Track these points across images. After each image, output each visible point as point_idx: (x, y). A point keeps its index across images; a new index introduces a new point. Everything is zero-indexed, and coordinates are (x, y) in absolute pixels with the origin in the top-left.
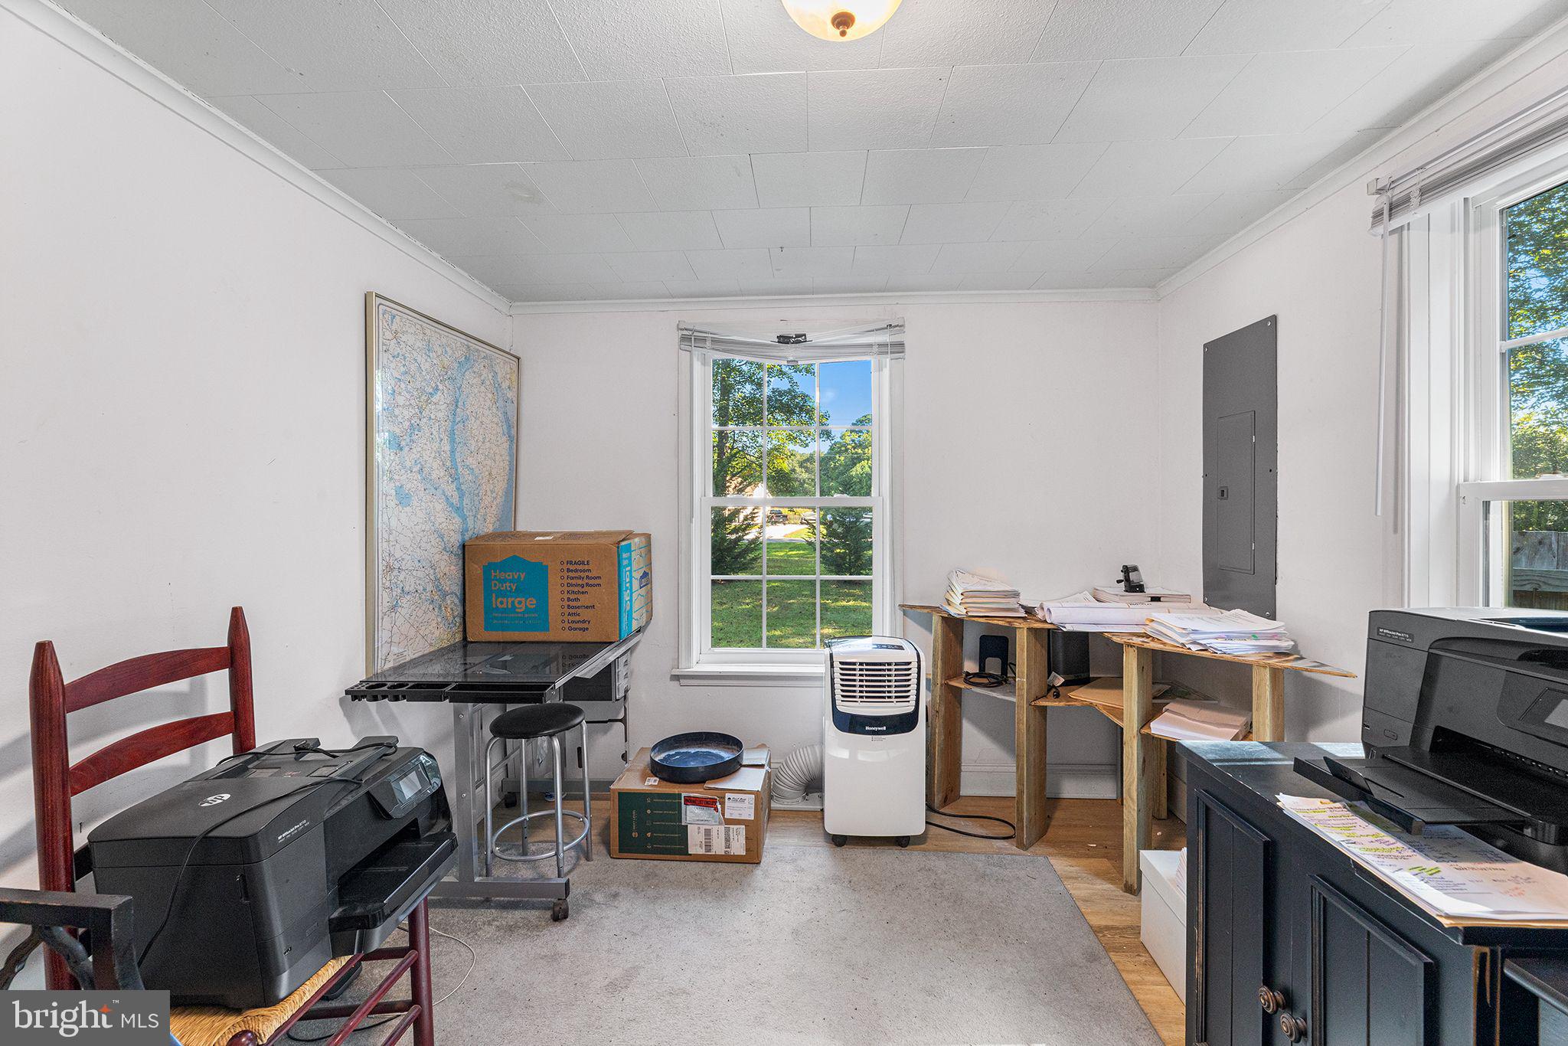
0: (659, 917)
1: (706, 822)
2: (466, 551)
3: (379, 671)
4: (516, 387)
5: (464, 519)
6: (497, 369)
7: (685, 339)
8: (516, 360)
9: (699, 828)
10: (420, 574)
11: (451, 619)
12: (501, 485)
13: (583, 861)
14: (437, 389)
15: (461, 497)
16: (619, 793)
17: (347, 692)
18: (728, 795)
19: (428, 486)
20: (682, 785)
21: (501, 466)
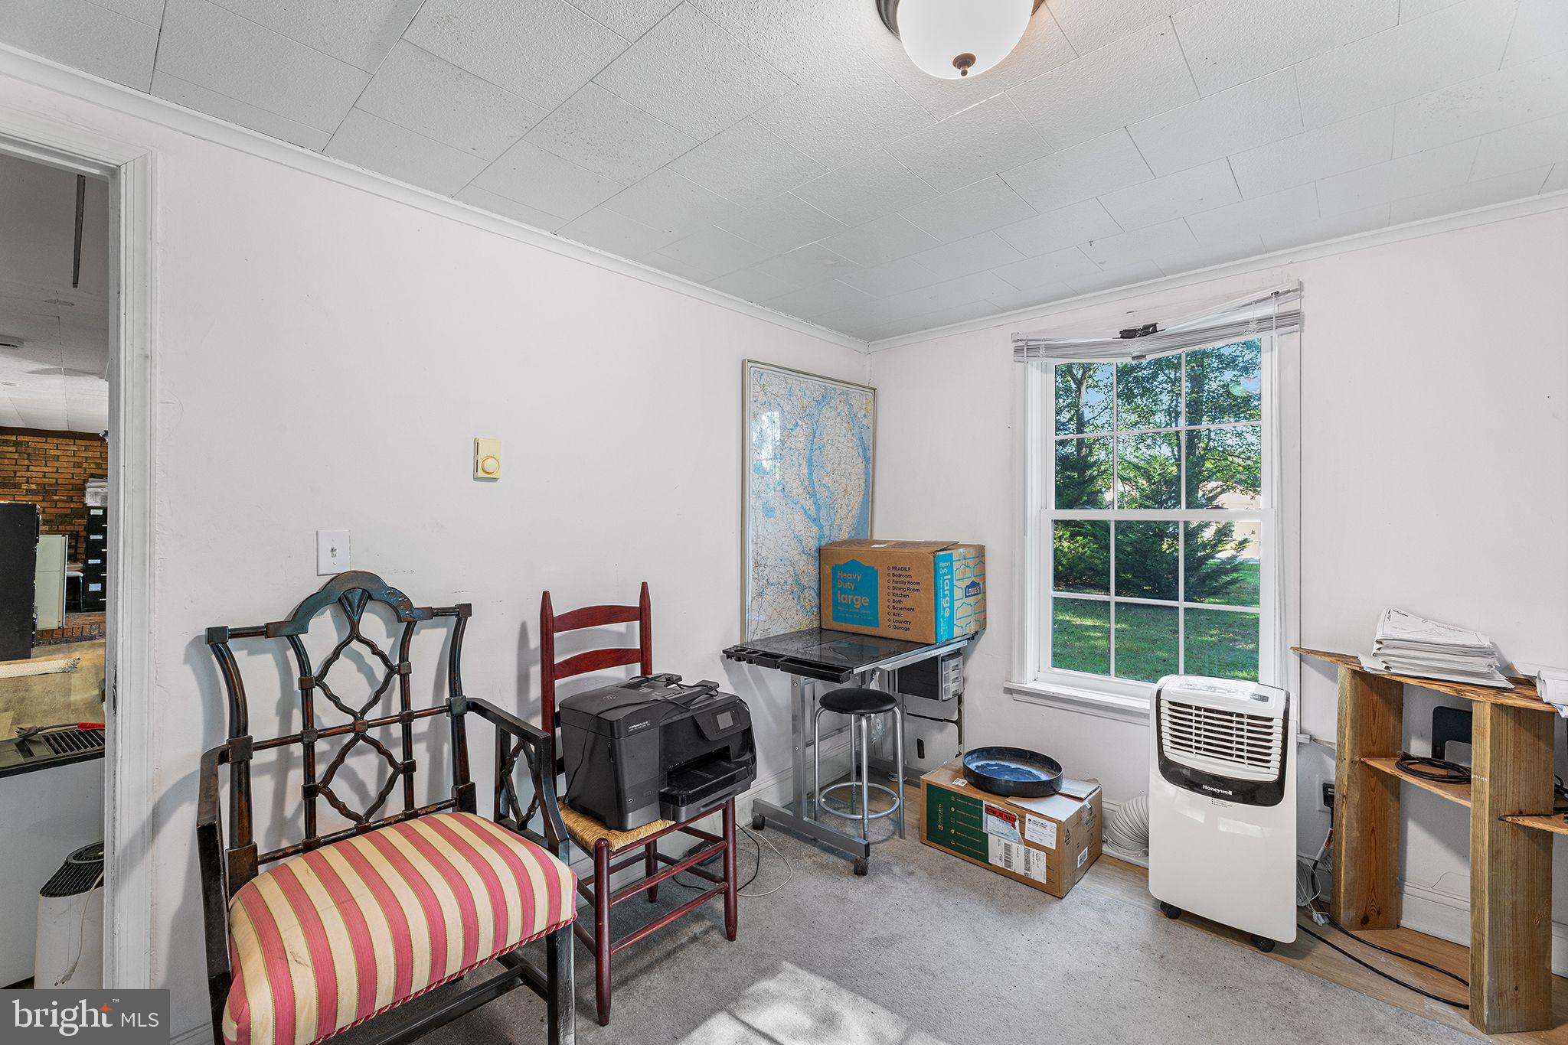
0: (940, 905)
1: (1006, 837)
2: (822, 554)
3: (749, 641)
4: (872, 415)
5: (821, 527)
6: (853, 401)
7: (1018, 350)
8: (872, 391)
9: (999, 840)
10: (782, 570)
11: (809, 608)
12: (856, 500)
13: (896, 837)
14: (797, 425)
15: (818, 509)
16: (927, 784)
17: (724, 652)
18: (1028, 816)
19: (789, 501)
20: (986, 794)
21: (857, 483)
